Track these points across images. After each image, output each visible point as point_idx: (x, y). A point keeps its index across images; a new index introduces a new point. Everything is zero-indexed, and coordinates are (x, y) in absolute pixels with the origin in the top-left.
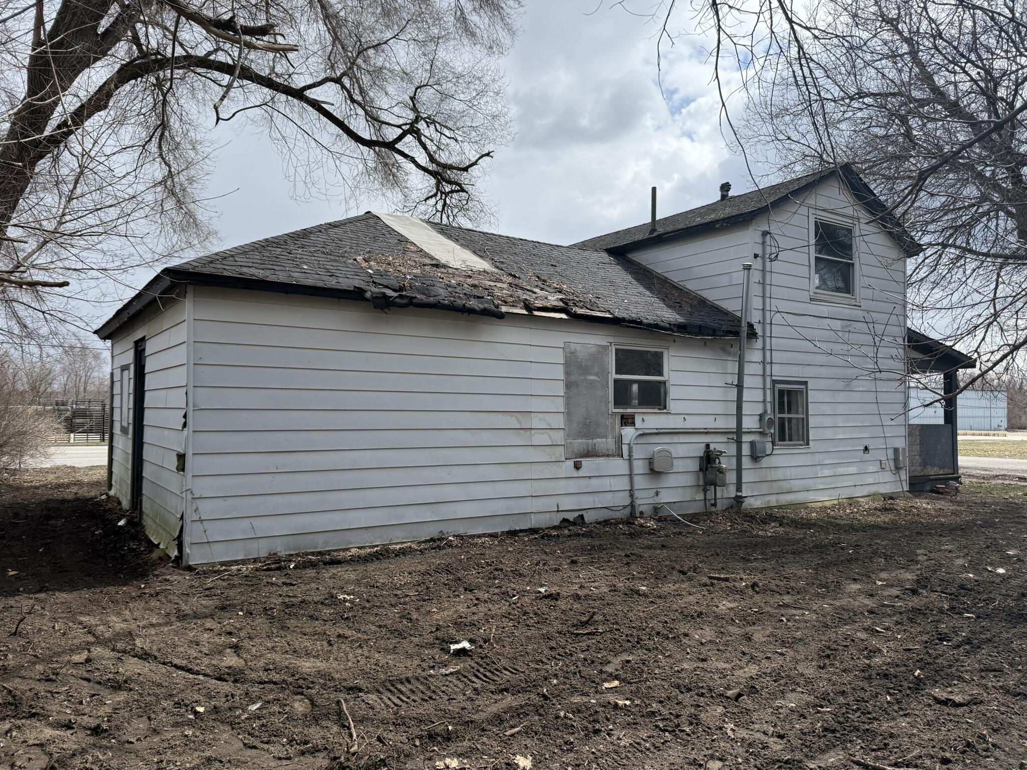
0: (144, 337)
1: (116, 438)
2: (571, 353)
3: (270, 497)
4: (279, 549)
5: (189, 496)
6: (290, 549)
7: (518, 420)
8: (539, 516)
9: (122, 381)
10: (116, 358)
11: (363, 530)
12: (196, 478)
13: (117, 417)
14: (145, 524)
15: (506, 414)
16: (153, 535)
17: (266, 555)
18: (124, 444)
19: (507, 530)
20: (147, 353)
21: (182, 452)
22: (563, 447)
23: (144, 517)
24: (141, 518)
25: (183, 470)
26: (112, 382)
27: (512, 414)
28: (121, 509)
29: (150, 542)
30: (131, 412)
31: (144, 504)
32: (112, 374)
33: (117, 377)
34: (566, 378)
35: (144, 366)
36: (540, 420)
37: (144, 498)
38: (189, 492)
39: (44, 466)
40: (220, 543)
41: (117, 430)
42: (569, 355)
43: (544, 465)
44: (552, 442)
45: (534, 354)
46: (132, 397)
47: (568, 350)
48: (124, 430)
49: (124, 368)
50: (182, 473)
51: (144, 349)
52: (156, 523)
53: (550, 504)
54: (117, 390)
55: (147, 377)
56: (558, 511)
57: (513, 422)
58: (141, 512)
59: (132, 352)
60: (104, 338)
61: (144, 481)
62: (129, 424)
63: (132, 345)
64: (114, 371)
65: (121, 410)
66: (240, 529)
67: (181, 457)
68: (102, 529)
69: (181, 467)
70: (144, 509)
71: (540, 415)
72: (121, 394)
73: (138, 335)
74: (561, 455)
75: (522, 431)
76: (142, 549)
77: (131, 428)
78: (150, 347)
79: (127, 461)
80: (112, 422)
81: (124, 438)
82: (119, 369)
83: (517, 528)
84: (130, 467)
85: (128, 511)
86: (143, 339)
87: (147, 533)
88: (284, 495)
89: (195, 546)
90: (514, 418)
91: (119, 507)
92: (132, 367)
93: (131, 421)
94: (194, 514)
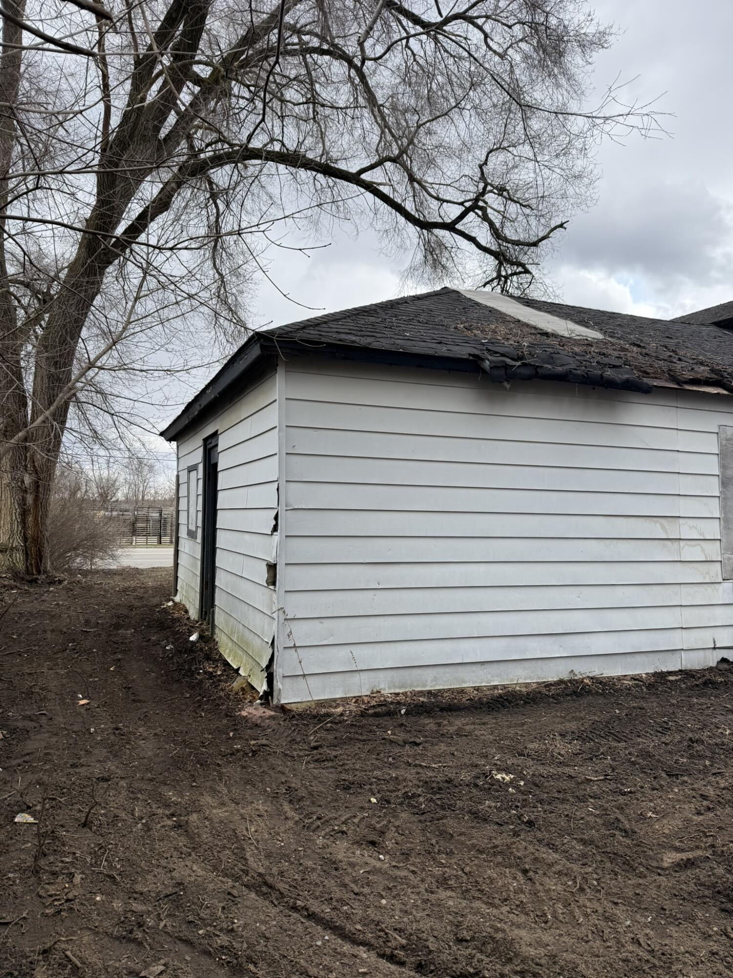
0: (217, 431)
1: (181, 541)
2: (727, 440)
3: (372, 620)
4: (382, 686)
5: (282, 617)
6: (395, 687)
7: (663, 527)
8: (691, 654)
9: (188, 483)
10: (181, 460)
11: (479, 666)
12: (289, 594)
13: (183, 519)
14: (217, 639)
15: (648, 520)
16: (229, 656)
17: (368, 693)
18: (191, 550)
19: (652, 671)
20: (220, 448)
21: (273, 561)
22: (719, 564)
23: (217, 631)
24: (213, 633)
25: (274, 583)
26: (178, 485)
27: (655, 519)
28: (188, 619)
29: (226, 664)
30: (200, 515)
31: (216, 616)
32: (178, 477)
33: (183, 479)
34: (723, 473)
35: (216, 465)
36: (691, 528)
37: (217, 610)
38: (281, 612)
39: (111, 567)
40: (315, 677)
41: (183, 533)
42: (724, 442)
43: (696, 588)
44: (706, 557)
45: (683, 442)
46: (201, 499)
47: (723, 436)
48: (191, 534)
49: (192, 469)
50: (272, 587)
51: (217, 445)
52: (233, 641)
53: (705, 639)
54: (183, 492)
55: (220, 476)
56: (715, 648)
57: (656, 530)
58: (213, 626)
59: (200, 451)
60: (170, 440)
61: (217, 591)
62: (197, 527)
63: (201, 443)
64: (180, 473)
65: (188, 513)
66: (338, 659)
67: (272, 568)
68: (173, 643)
69: (272, 581)
70: (216, 623)
71: (690, 522)
72: (188, 496)
73: (208, 431)
74: (717, 575)
75: (668, 543)
76: (219, 673)
77: (200, 532)
78: (223, 442)
79: (195, 566)
80: (178, 525)
81: (192, 543)
82: (186, 471)
83: (665, 670)
84: (198, 573)
85: (197, 622)
86: (215, 435)
87: (221, 651)
88: (386, 618)
89: (288, 680)
90: (658, 525)
91: (186, 616)
92: (201, 467)
93: (200, 524)
94: (287, 640)
